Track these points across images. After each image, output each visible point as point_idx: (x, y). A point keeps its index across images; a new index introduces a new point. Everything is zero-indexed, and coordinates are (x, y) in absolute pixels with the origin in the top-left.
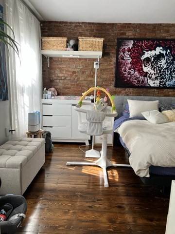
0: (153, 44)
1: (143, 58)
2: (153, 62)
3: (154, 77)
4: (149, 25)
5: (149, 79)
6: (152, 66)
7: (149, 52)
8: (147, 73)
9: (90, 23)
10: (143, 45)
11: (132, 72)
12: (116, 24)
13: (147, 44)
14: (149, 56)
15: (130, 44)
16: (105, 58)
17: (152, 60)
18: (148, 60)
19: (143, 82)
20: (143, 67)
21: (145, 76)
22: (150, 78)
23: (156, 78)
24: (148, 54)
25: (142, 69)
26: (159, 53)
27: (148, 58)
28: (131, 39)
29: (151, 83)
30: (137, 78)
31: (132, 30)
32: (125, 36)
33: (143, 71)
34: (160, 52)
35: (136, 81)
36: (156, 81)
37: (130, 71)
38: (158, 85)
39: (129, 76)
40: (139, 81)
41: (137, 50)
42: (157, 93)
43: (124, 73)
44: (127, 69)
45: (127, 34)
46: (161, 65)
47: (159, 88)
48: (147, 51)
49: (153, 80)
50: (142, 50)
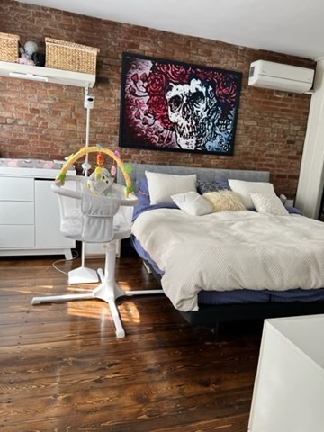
0: (186, 73)
1: (169, 95)
2: (185, 105)
3: (187, 132)
4: (179, 36)
5: (178, 135)
6: (184, 112)
7: (180, 86)
8: (176, 124)
9: (67, 13)
10: (170, 72)
11: (151, 121)
12: (120, 24)
13: (176, 71)
14: (178, 93)
15: (147, 68)
16: (99, 88)
17: (185, 102)
18: (177, 100)
19: (169, 139)
20: (170, 112)
21: (173, 130)
22: (181, 134)
23: (191, 134)
24: (178, 90)
25: (168, 116)
26: (195, 91)
27: (177, 96)
28: (148, 58)
29: (183, 143)
30: (159, 132)
31: (149, 42)
32: (136, 51)
33: (169, 120)
34: (197, 89)
35: (157, 137)
36: (190, 140)
37: (147, 118)
38: (194, 146)
39: (146, 126)
40: (162, 138)
41: (159, 80)
42: (192, 160)
43: (136, 120)
44: (142, 114)
45: (140, 48)
46: (198, 111)
47: (194, 152)
48: (176, 84)
49: (186, 138)
50: (168, 81)
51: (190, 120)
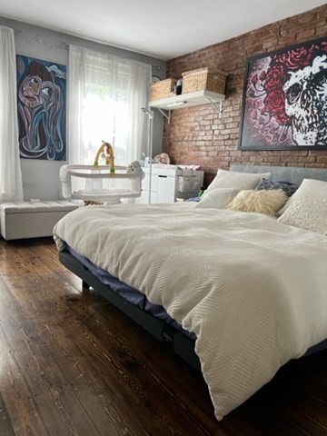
0: (308, 53)
1: (285, 89)
2: (305, 92)
3: (305, 124)
5: (295, 130)
6: (303, 100)
8: (293, 117)
10: (289, 60)
11: (266, 118)
13: (295, 56)
15: (265, 65)
18: (296, 89)
19: (285, 136)
20: (286, 104)
21: (289, 124)
22: (298, 128)
24: (298, 77)
25: (284, 109)
26: (318, 70)
27: (296, 84)
28: (266, 55)
29: (300, 139)
31: (272, 36)
32: (260, 52)
33: (286, 115)
34: (321, 68)
35: (272, 136)
36: (308, 134)
37: (264, 116)
38: (314, 141)
39: (261, 126)
40: (277, 135)
41: (276, 73)
42: (312, 159)
43: (253, 121)
44: (259, 114)
45: (264, 47)
46: (321, 95)
47: (315, 148)
48: (295, 71)
49: (305, 132)
50: (286, 70)
51: (310, 109)
